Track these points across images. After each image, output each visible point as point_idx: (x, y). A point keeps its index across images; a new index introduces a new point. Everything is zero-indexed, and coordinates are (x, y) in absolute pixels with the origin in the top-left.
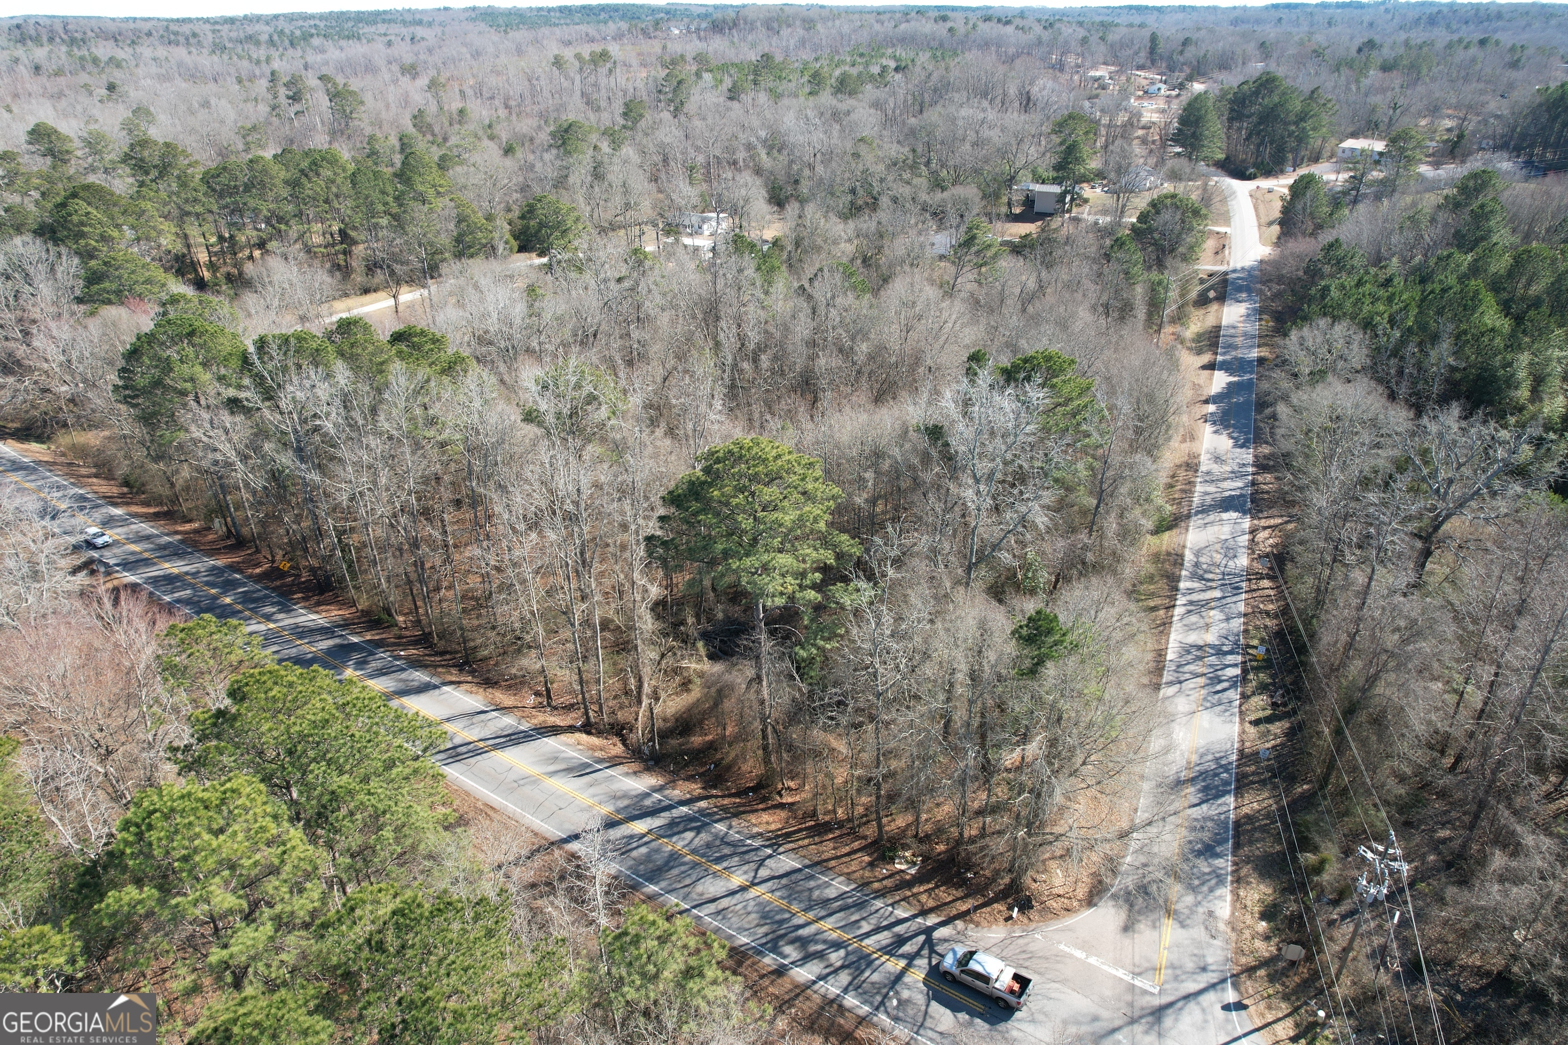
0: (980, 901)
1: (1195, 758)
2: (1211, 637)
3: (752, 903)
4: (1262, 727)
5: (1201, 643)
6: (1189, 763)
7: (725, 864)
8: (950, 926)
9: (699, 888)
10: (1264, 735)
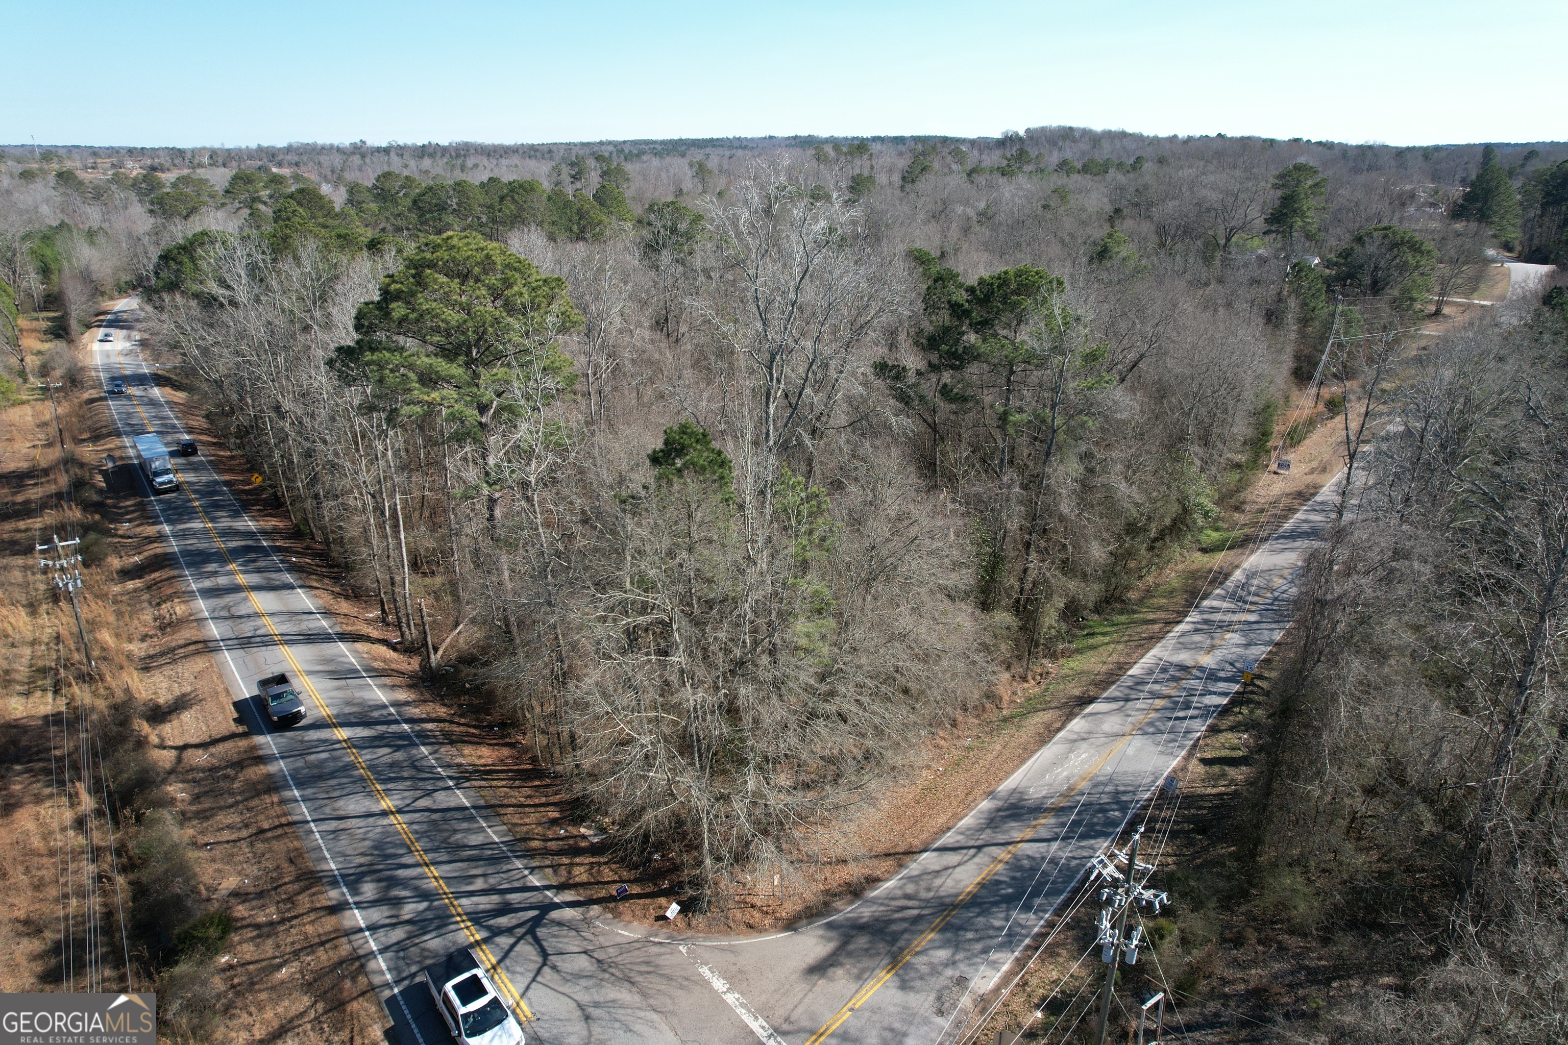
0: (647, 890)
1: (1084, 785)
2: (1208, 661)
3: (379, 830)
4: (1216, 769)
5: (1190, 663)
6: (1070, 789)
7: (390, 786)
8: (581, 910)
9: (341, 803)
10: (1213, 779)
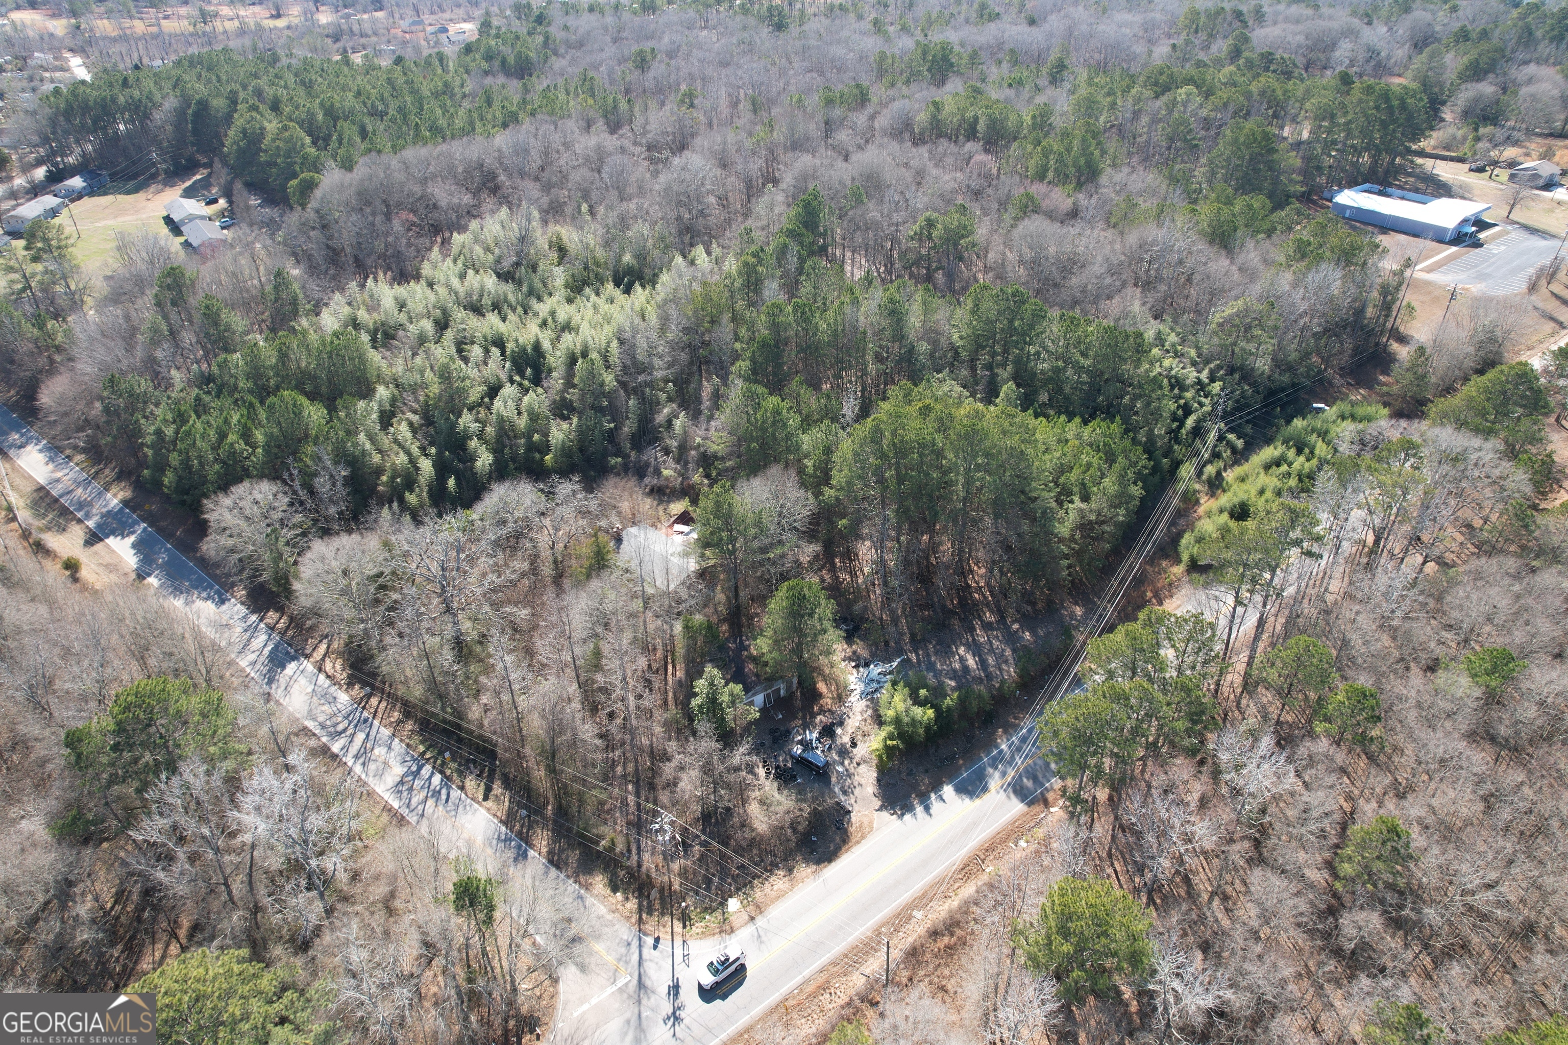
2: (397, 770)
4: (491, 797)
5: (398, 779)
10: (498, 800)
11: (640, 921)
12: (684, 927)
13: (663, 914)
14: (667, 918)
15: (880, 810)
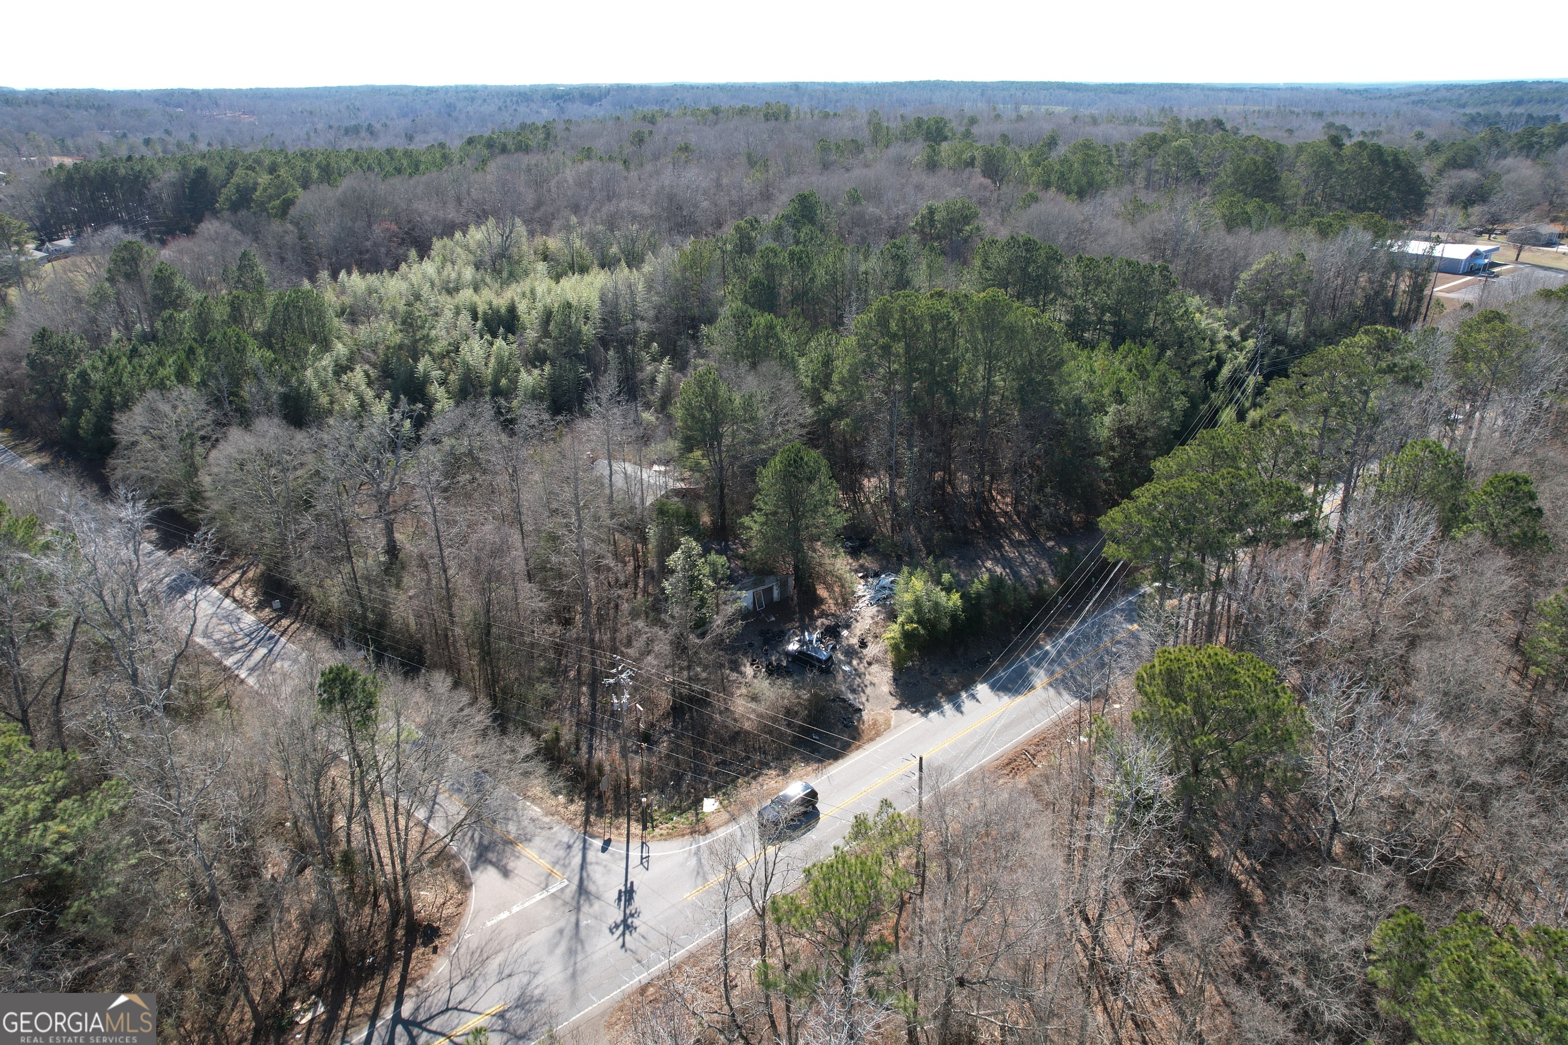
0: (400, 964)
8: (406, 1000)
11: (587, 822)
12: (645, 828)
13: (617, 816)
14: (623, 820)
15: (899, 707)
